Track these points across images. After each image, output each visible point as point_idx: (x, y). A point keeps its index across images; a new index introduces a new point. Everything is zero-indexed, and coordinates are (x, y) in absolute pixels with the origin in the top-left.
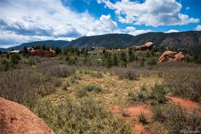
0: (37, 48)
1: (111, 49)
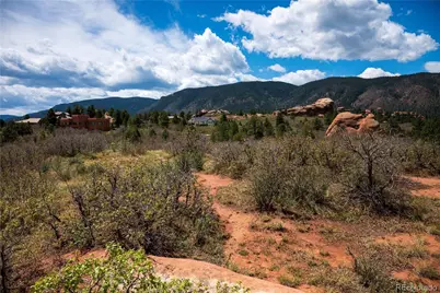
0: (77, 112)
1: (241, 115)
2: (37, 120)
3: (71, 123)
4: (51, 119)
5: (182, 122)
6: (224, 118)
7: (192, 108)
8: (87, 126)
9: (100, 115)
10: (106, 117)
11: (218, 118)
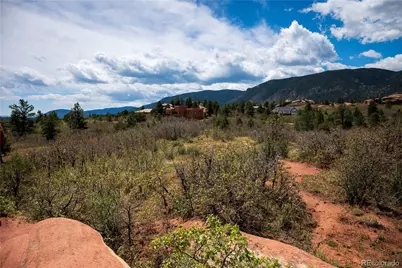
0: (178, 104)
1: (327, 104)
2: (149, 110)
3: (174, 112)
4: (159, 109)
5: (266, 111)
6: (309, 107)
7: (276, 98)
8: (185, 115)
9: (196, 106)
10: (201, 107)
11: (302, 108)
